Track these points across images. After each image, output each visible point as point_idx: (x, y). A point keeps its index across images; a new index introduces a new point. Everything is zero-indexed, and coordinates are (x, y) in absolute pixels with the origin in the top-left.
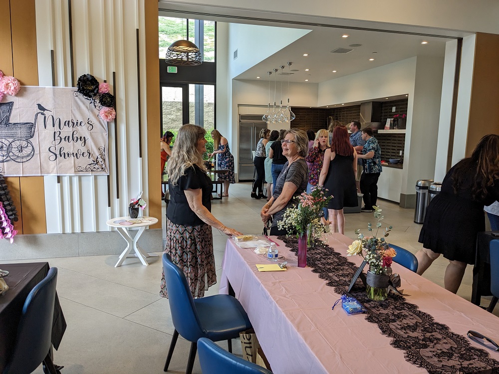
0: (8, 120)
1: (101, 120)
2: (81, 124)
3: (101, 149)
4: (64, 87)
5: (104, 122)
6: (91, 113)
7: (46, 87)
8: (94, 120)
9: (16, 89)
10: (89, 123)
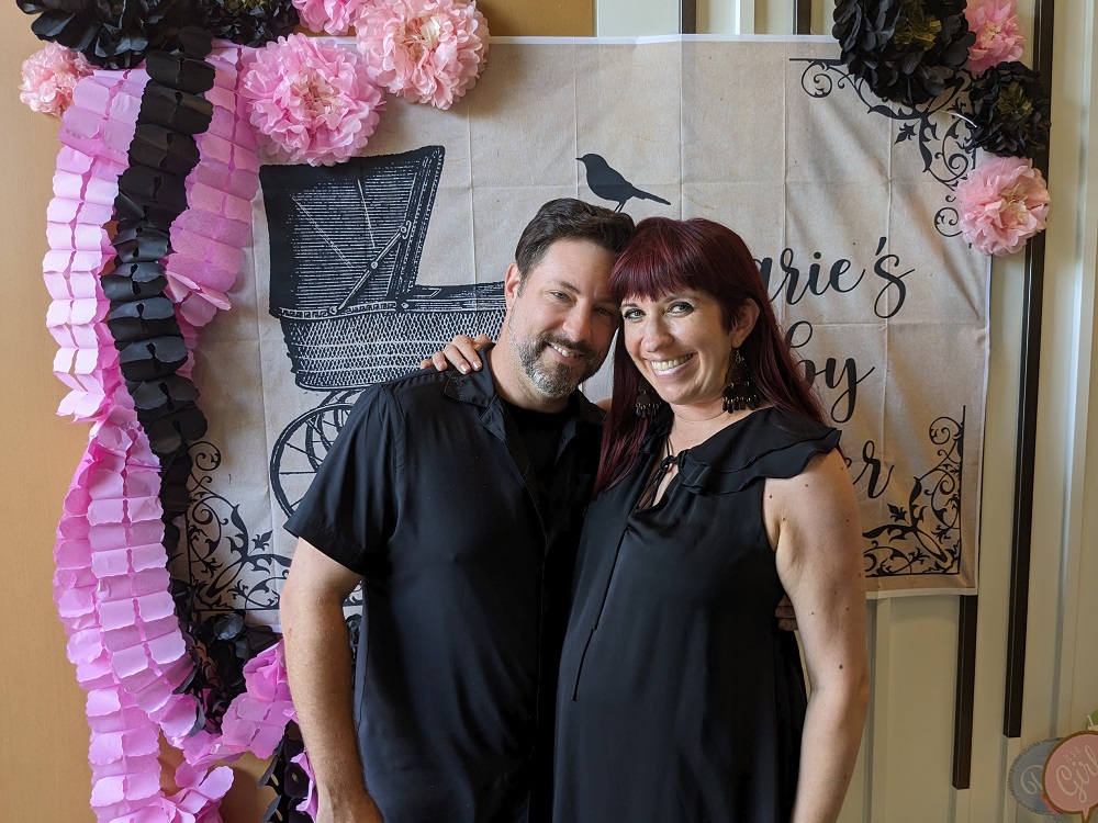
0: (411, 270)
1: (953, 245)
2: (834, 281)
3: (941, 437)
4: (752, 37)
5: (970, 260)
6: (898, 198)
7: (641, 40)
8: (913, 251)
9: (467, 63)
10: (886, 266)
